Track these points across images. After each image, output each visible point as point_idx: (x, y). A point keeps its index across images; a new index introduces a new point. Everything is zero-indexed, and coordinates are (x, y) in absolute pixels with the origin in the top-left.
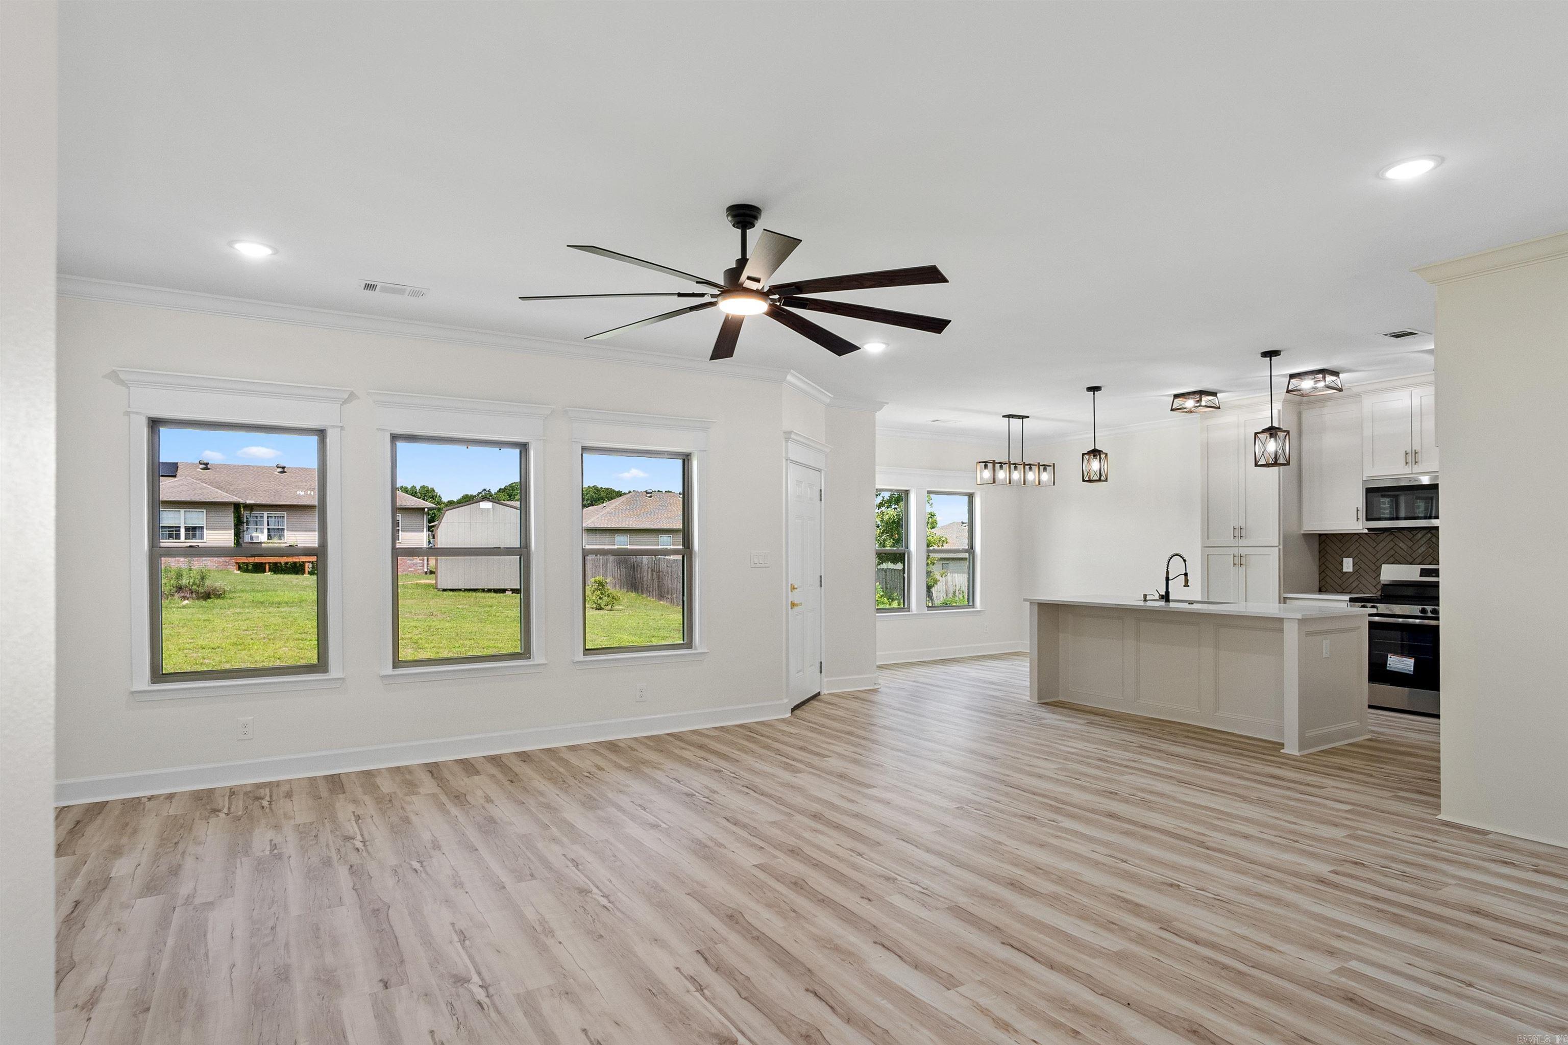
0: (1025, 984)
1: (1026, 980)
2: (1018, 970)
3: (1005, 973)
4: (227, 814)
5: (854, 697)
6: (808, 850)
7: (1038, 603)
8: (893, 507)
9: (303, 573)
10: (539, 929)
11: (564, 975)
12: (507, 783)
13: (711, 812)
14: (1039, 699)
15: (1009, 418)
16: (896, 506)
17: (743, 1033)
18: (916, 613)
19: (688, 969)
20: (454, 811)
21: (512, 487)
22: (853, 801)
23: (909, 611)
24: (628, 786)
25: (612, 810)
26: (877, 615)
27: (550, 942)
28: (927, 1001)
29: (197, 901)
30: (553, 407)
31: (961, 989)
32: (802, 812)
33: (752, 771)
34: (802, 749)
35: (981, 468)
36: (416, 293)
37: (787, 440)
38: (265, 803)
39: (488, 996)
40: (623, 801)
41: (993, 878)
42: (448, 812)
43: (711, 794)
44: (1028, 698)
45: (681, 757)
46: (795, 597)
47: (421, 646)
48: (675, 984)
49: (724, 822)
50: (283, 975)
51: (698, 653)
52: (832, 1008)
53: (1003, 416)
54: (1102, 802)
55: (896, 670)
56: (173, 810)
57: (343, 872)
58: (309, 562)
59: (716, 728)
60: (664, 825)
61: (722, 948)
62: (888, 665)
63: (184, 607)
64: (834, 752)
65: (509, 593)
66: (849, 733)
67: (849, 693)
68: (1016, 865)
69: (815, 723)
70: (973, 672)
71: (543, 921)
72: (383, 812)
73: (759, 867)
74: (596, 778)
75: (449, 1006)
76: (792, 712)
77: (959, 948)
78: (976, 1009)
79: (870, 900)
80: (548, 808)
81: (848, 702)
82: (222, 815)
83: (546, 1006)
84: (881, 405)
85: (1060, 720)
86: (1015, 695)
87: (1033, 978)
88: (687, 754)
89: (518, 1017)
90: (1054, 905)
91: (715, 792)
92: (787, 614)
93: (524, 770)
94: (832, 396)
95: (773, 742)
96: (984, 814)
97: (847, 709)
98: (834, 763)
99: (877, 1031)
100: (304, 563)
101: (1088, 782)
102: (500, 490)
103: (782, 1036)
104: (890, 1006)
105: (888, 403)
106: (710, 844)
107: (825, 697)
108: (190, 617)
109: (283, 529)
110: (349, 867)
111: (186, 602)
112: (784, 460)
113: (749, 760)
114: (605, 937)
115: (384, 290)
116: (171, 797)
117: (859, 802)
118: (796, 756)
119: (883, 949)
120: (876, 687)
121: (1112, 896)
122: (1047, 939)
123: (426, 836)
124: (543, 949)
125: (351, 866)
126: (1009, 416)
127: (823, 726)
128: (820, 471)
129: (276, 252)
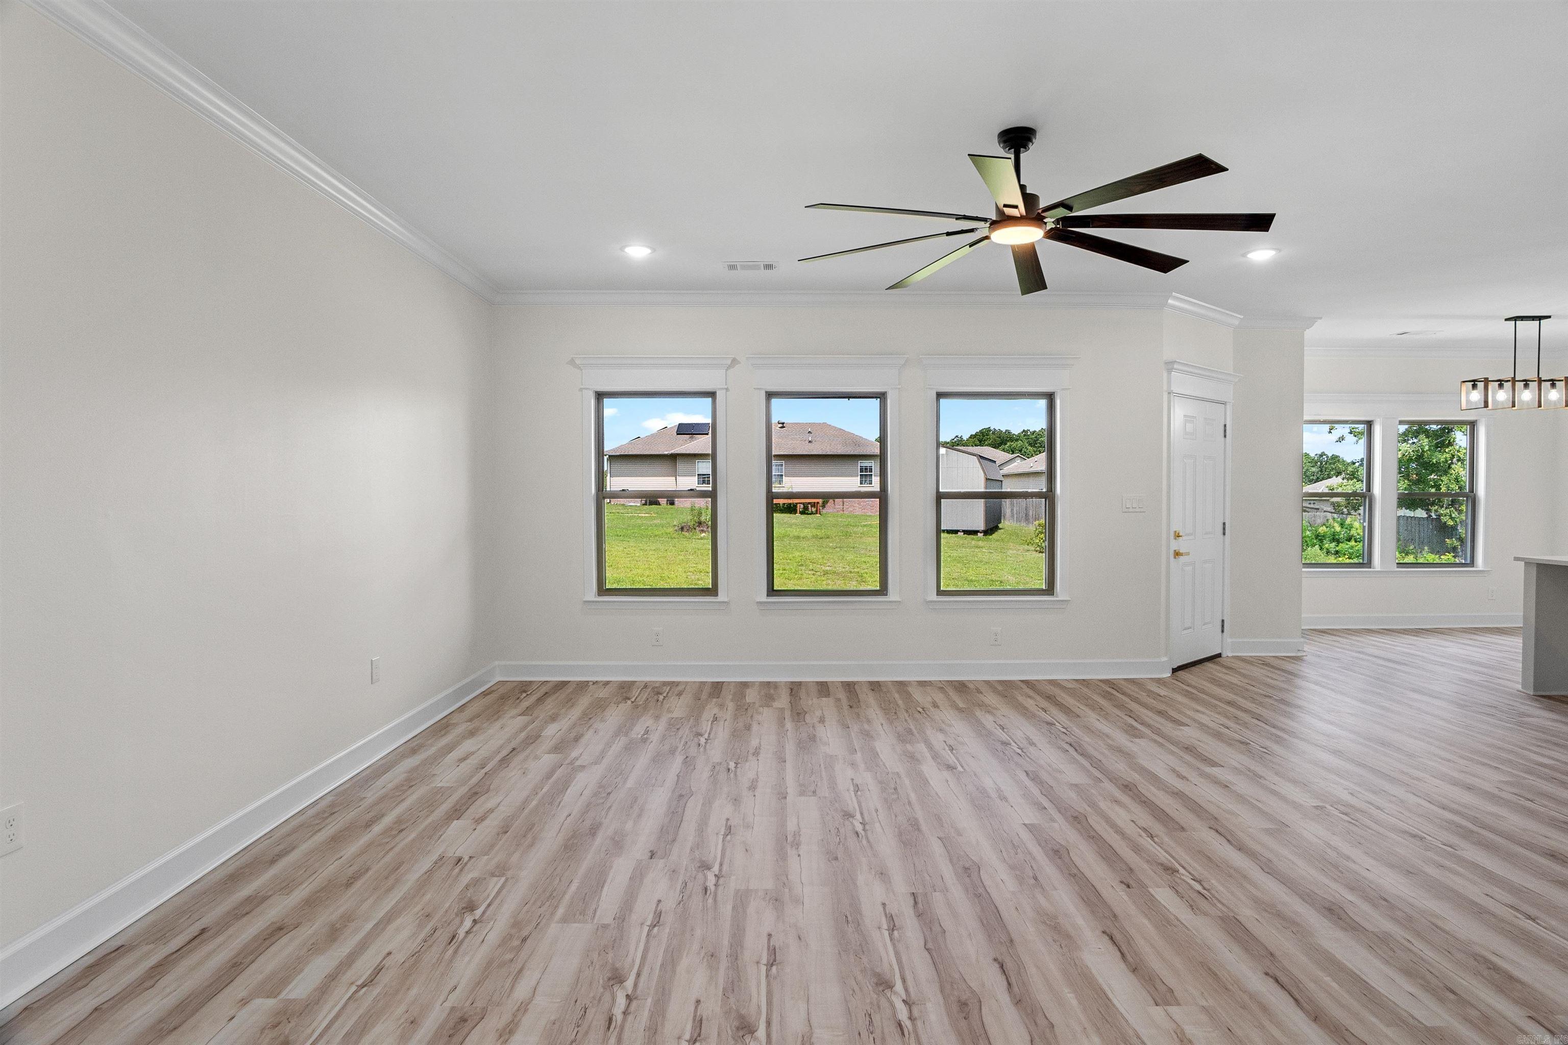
0: (1262, 1027)
1: (1267, 1023)
2: (1264, 1008)
3: (1244, 1007)
4: (632, 702)
5: (1264, 663)
6: (1095, 821)
7: (1537, 564)
8: (1410, 442)
9: (796, 513)
10: (790, 839)
11: (785, 884)
12: (846, 707)
13: (1017, 764)
14: (1535, 689)
15: (1515, 320)
16: (1415, 441)
17: (904, 980)
18: (1379, 570)
19: (893, 908)
20: (789, 725)
21: (982, 433)
22: (1183, 778)
23: (1370, 568)
24: (950, 726)
25: (922, 747)
26: (1304, 570)
27: (791, 852)
28: (1122, 1010)
29: (578, 763)
30: (906, 356)
31: (1173, 1010)
32: (1114, 779)
33: (1089, 729)
34: (1160, 713)
35: (1467, 388)
36: (769, 267)
37: (1170, 371)
38: (661, 697)
39: (715, 885)
40: (937, 739)
41: (1308, 897)
42: (783, 726)
43: (1028, 745)
44: (1519, 687)
45: (1021, 705)
46: (1181, 545)
47: (864, 580)
48: (872, 915)
49: (1023, 776)
50: (593, 831)
51: (1058, 601)
52: (1009, 984)
53: (1506, 320)
54: (1549, 834)
55: (1340, 636)
56: (603, 693)
57: (679, 759)
58: (801, 503)
59: (1077, 680)
60: (960, 768)
61: (937, 897)
62: (1337, 630)
63: (702, 539)
64: (1195, 720)
65: (960, 534)
66: (1229, 703)
67: (1259, 658)
68: (1352, 889)
69: (1194, 687)
70: (1453, 647)
71: (797, 834)
72: (736, 717)
73: (1029, 827)
74: (926, 714)
75: (684, 885)
76: (1173, 673)
77: (1202, 964)
78: (1175, 1037)
79: (1128, 887)
80: (867, 735)
81: (1252, 668)
82: (629, 702)
83: (752, 906)
84: (1311, 321)
85: (1557, 721)
86: (1501, 681)
87: (1279, 1025)
88: (1030, 704)
89: (727, 910)
90: (1375, 948)
91: (1032, 744)
92: (1168, 562)
93: (869, 698)
94: (1242, 317)
95: (1130, 702)
96: (1350, 820)
97: (1244, 676)
98: (1189, 734)
99: (1042, 1022)
100: (797, 504)
101: (1545, 806)
102: (971, 437)
103: (940, 996)
104: (1074, 1002)
105: (1321, 318)
106: (994, 795)
107: (1225, 659)
108: (700, 546)
109: (782, 475)
110: (685, 757)
111: (703, 534)
112: (1165, 396)
113: (1092, 718)
114: (839, 859)
115: (744, 267)
116: (607, 683)
117: (1189, 779)
118: (1147, 719)
119: (1109, 942)
120: (1299, 654)
121: (1476, 957)
122: (1334, 985)
123: (754, 743)
124: (781, 855)
125: (687, 757)
126: (1516, 319)
127: (1203, 691)
128: (1224, 403)
129: (654, 250)
